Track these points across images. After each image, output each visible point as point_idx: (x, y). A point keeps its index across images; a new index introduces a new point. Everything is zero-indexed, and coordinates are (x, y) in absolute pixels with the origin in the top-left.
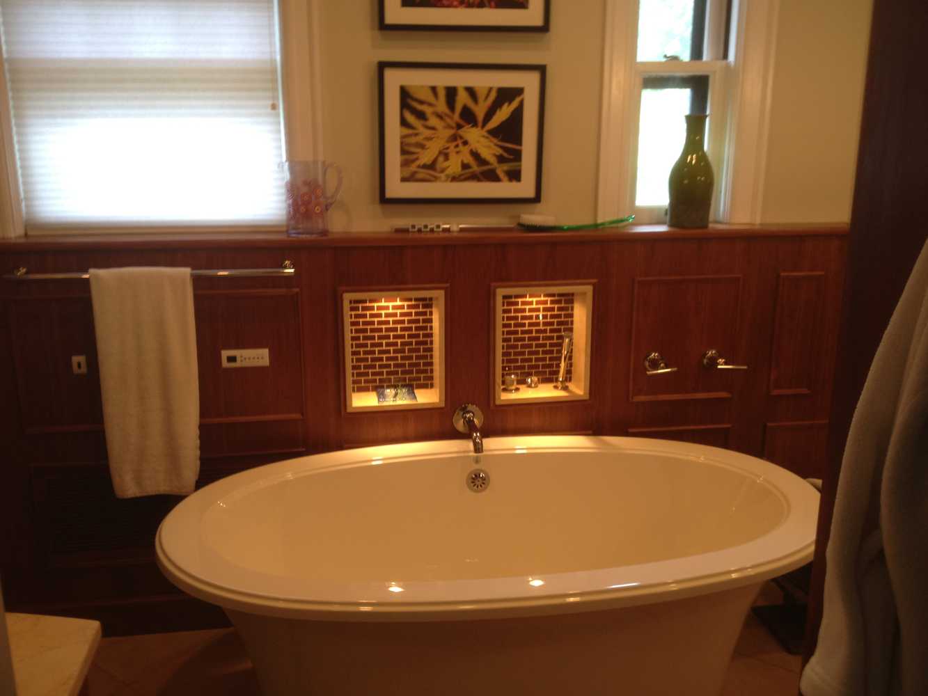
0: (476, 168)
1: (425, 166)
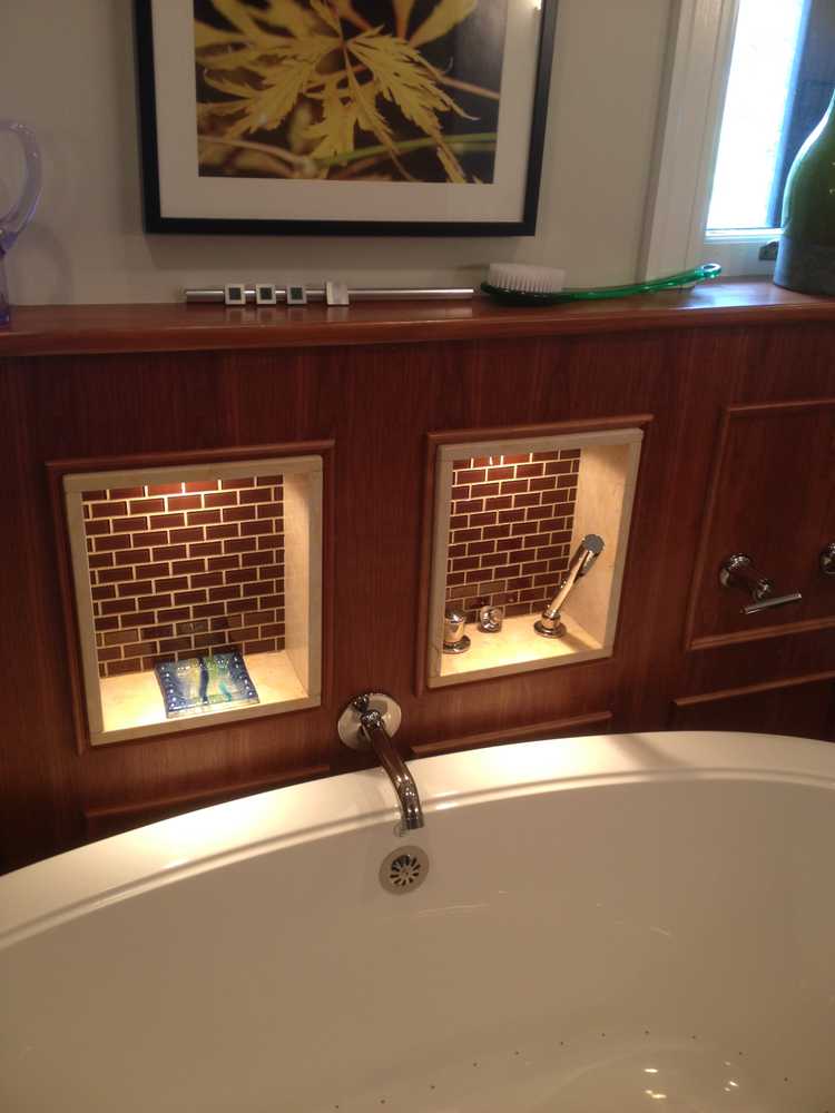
0: (390, 145)
1: (261, 136)
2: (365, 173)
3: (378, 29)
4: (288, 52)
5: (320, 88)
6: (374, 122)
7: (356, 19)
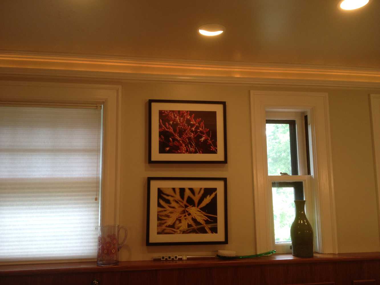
0: (195, 226)
1: (169, 226)
2: (190, 232)
3: (191, 206)
4: (175, 211)
5: (181, 217)
6: (191, 222)
7: (187, 204)
